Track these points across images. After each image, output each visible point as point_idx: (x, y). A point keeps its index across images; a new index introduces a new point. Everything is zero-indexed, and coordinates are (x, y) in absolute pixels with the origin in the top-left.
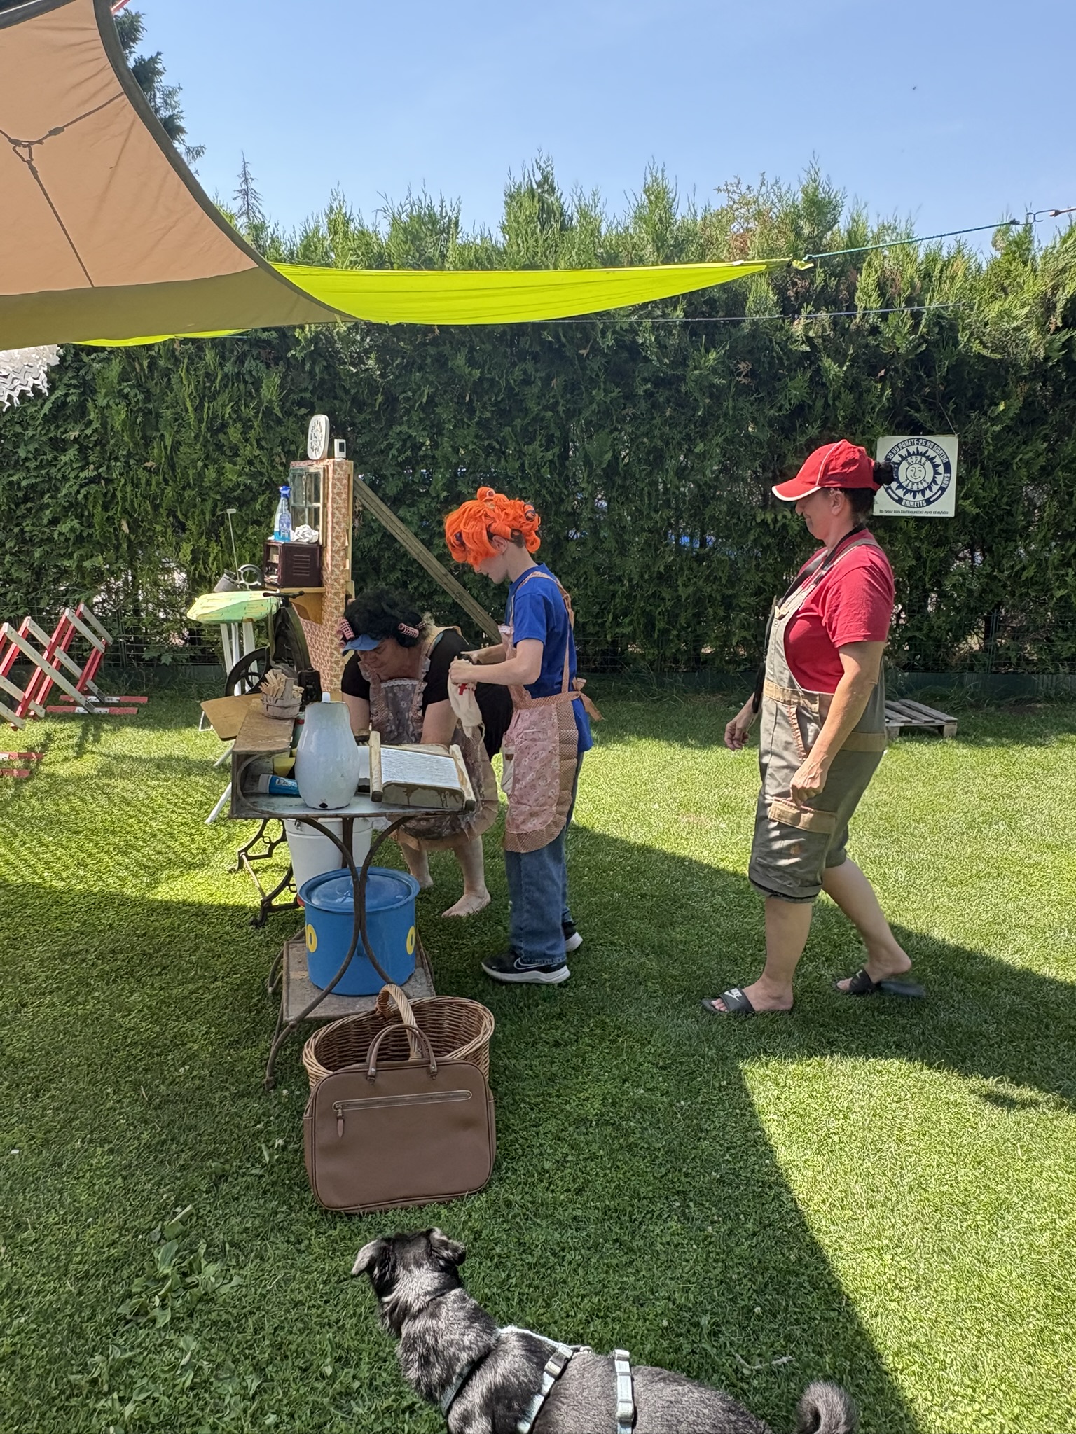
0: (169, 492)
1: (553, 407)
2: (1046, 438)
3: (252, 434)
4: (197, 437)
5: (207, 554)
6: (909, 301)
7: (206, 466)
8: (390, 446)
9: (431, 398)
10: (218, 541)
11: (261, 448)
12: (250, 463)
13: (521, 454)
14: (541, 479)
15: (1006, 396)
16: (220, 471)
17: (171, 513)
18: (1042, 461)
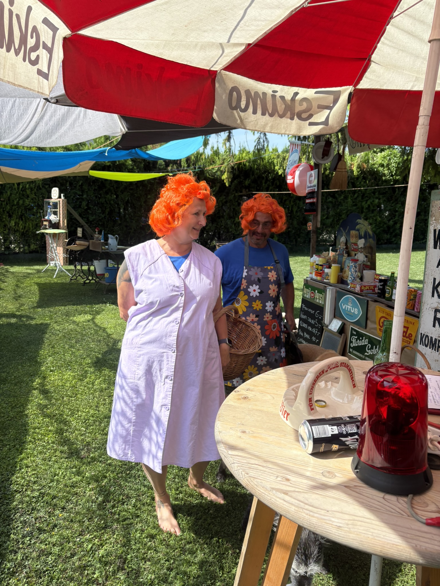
0: (8, 207)
1: (113, 187)
2: (225, 195)
3: (33, 192)
4: (17, 192)
5: (19, 224)
6: (193, 164)
7: (19, 200)
8: (71, 196)
9: (82, 183)
10: (22, 220)
11: (35, 195)
12: (32, 199)
13: (105, 198)
14: (110, 204)
15: (215, 186)
16: (24, 201)
17: (8, 212)
18: (224, 200)
